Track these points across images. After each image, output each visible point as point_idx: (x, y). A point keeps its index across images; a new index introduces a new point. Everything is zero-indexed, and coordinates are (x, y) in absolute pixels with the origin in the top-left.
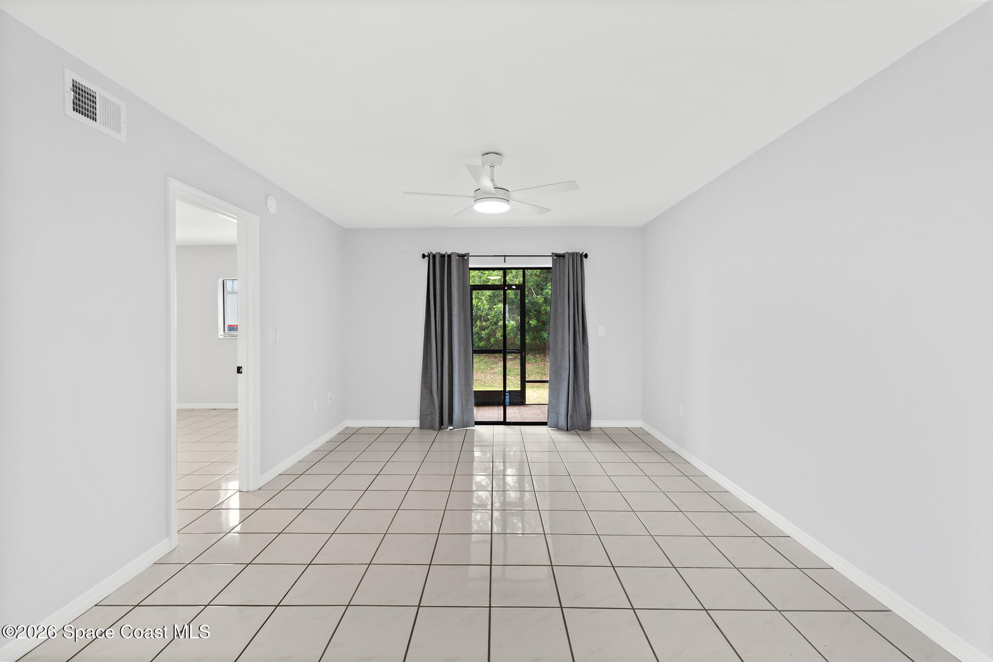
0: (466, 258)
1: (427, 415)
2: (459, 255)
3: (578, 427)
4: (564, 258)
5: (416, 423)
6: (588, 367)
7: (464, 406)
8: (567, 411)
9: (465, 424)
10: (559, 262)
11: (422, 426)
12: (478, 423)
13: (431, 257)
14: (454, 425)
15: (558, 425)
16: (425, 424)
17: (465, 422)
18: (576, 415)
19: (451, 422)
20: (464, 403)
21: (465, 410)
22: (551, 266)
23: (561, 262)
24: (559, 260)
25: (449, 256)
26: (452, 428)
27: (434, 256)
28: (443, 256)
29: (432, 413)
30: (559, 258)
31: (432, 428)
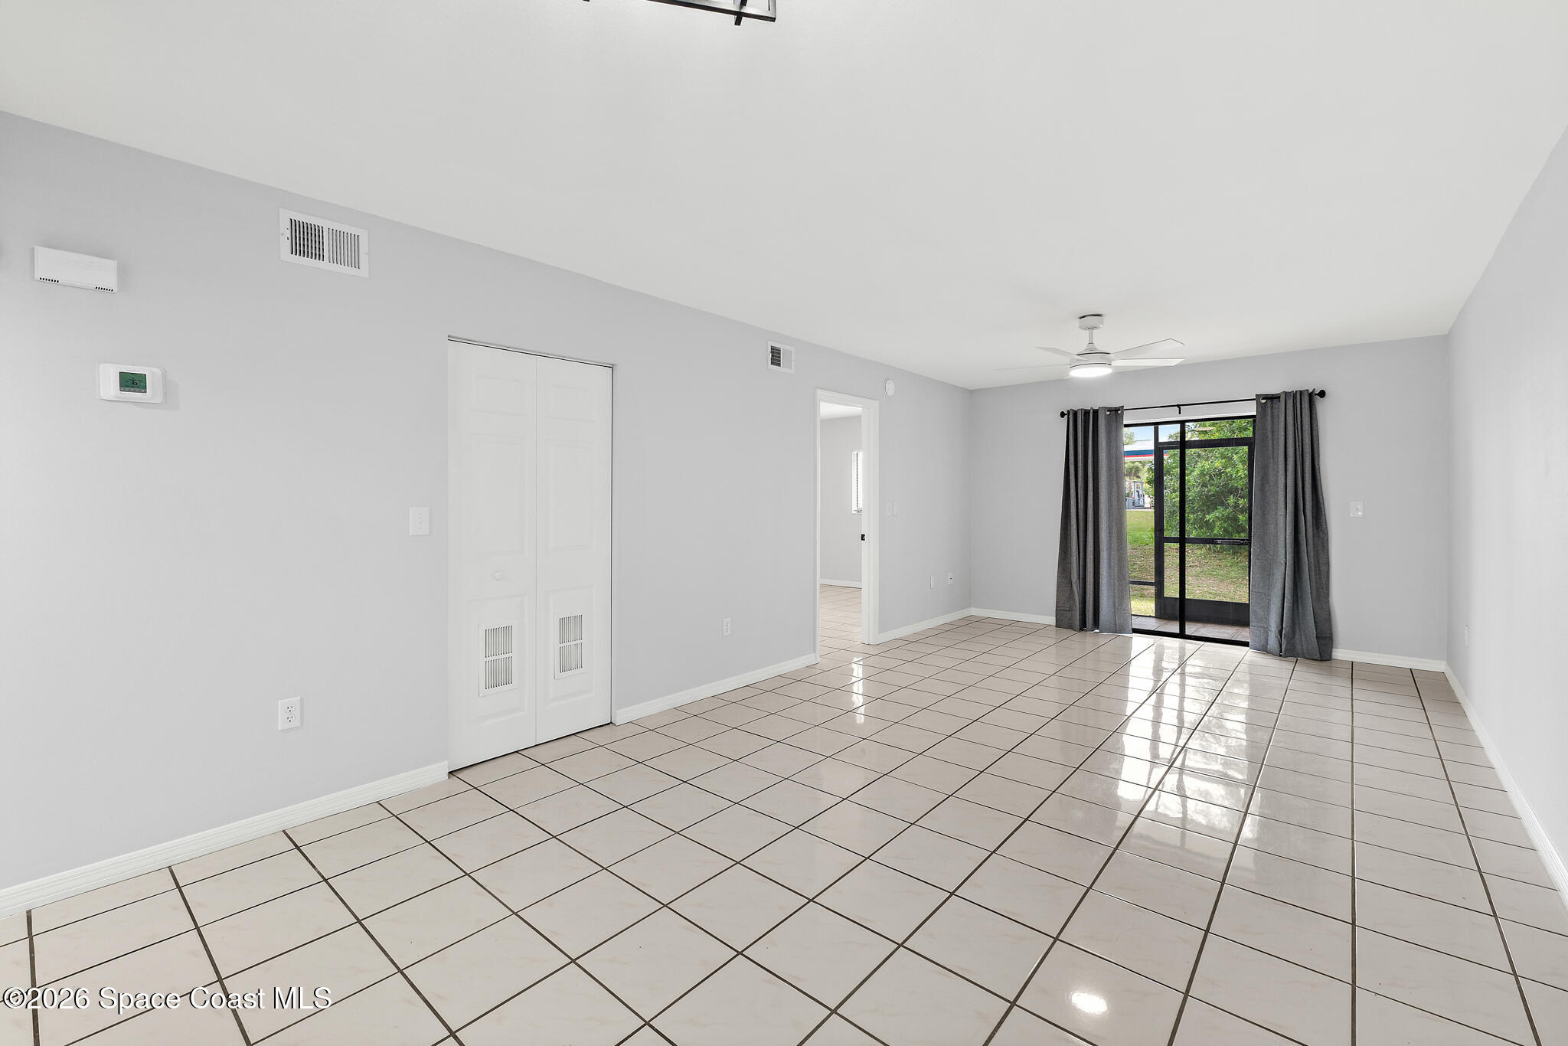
0: (1119, 412)
1: (1066, 610)
2: (1110, 410)
3: (1303, 653)
4: (1279, 401)
5: (1052, 620)
6: (1328, 564)
7: (1117, 605)
8: (1280, 627)
9: (1118, 629)
10: (1272, 407)
11: (1058, 625)
12: (1135, 631)
13: (1071, 416)
14: (1100, 626)
15: (1267, 647)
16: (1063, 622)
17: (1118, 626)
18: (1301, 636)
19: (1096, 623)
20: (1117, 600)
21: (1118, 610)
22: (1255, 414)
23: (1275, 406)
24: (1272, 404)
25: (1096, 412)
26: (1098, 631)
27: (1075, 413)
28: (1086, 413)
29: (1071, 610)
30: (1272, 402)
31: (1070, 627)
